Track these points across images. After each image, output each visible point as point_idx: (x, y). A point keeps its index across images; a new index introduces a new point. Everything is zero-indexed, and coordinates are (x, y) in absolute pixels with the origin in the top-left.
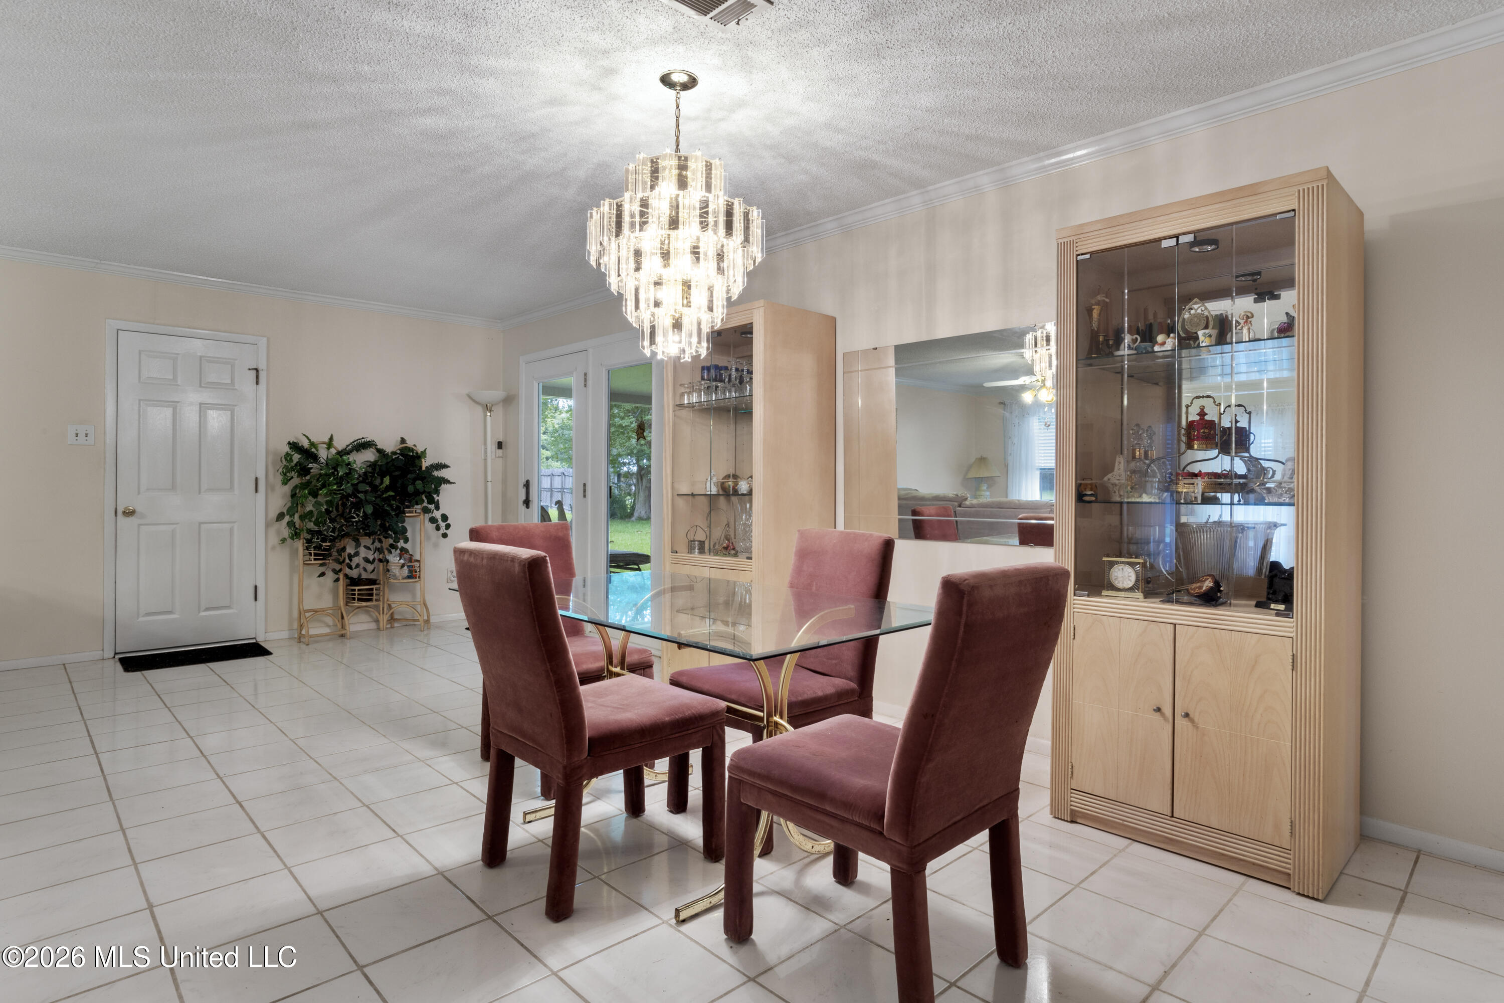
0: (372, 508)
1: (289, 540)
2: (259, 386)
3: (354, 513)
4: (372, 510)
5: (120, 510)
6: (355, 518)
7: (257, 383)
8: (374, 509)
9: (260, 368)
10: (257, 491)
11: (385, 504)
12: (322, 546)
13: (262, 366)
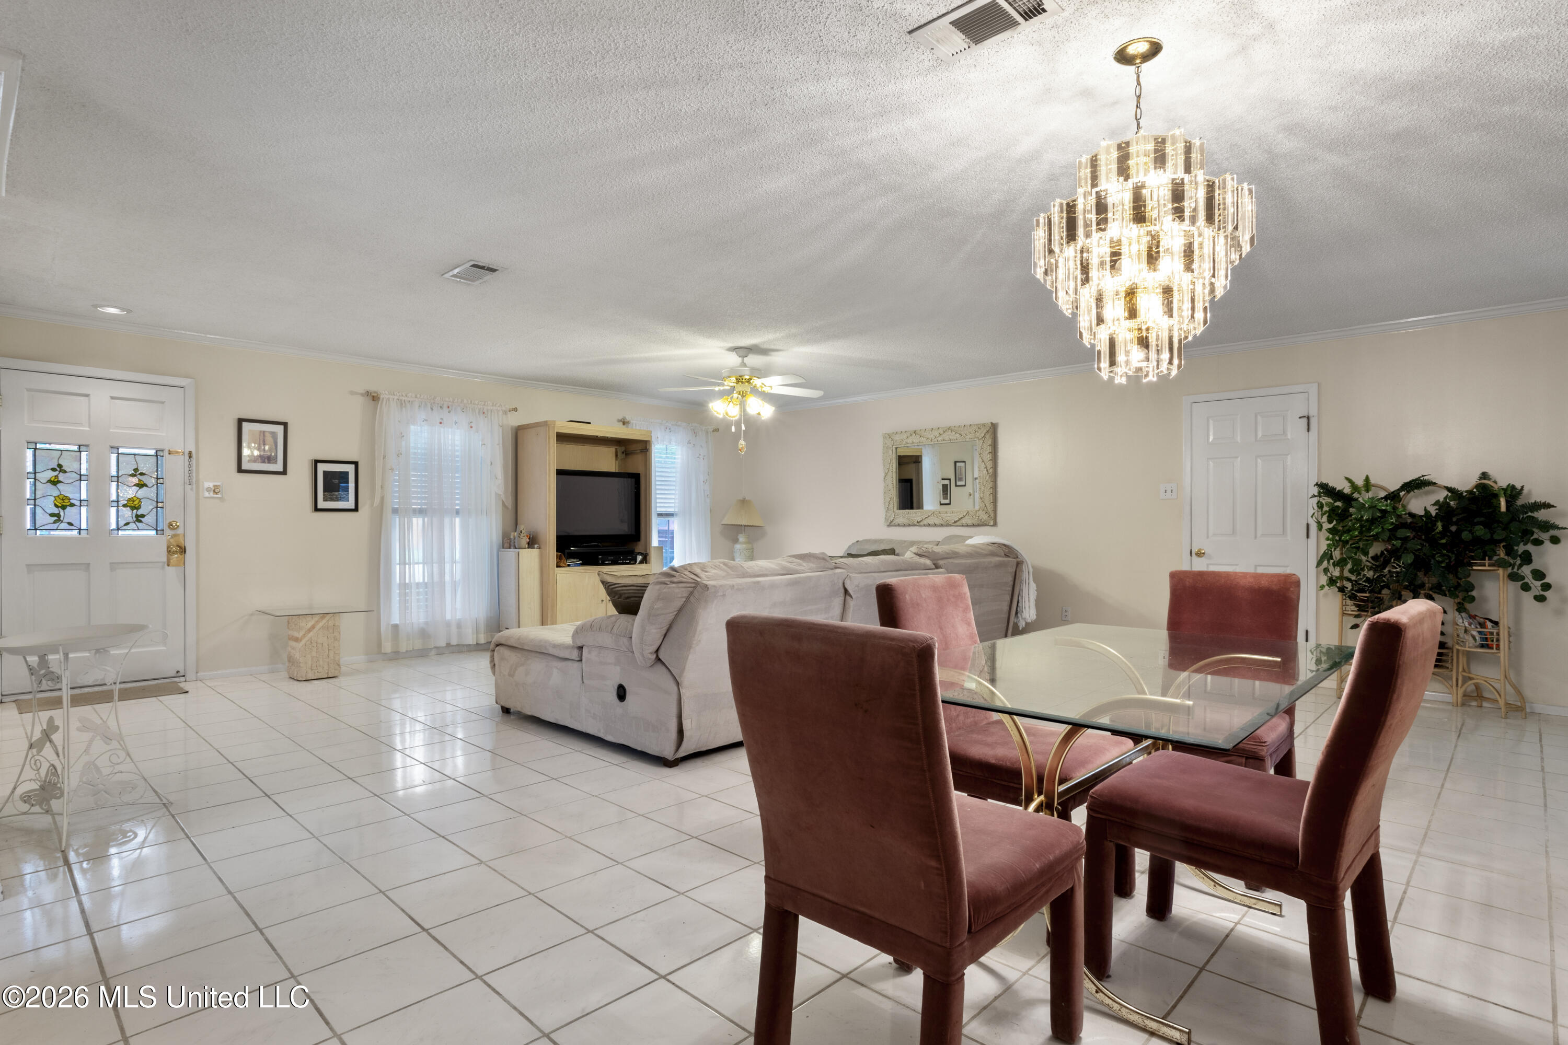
0: (1413, 557)
1: (1327, 588)
2: (1310, 433)
3: (1394, 563)
4: (1412, 560)
5: (1195, 550)
6: (1397, 568)
7: (1308, 430)
8: (1414, 559)
9: (1311, 415)
10: (1308, 537)
11: (1437, 553)
12: (1357, 596)
13: (1313, 412)
